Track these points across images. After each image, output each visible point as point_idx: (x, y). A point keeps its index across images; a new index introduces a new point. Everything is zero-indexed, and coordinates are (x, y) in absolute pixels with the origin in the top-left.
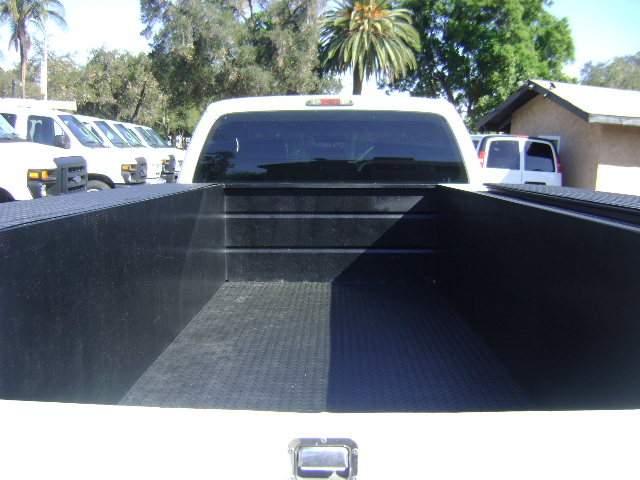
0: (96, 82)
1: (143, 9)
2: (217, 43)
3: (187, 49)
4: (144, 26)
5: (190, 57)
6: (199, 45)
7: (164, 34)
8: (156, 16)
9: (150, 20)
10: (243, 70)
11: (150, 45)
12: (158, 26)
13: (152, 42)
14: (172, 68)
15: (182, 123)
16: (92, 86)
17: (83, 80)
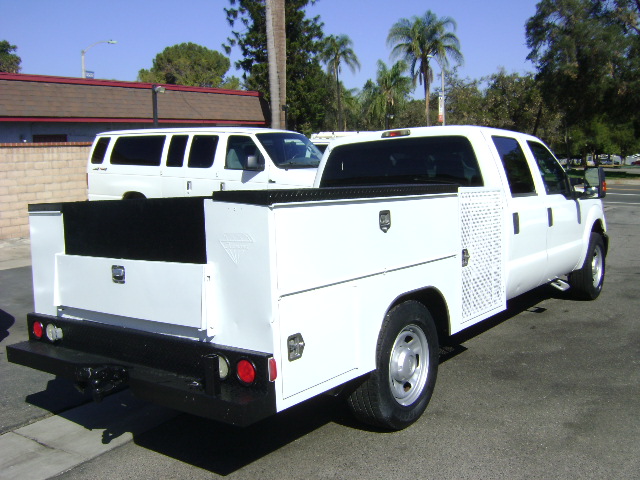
0: (496, 106)
1: (528, 33)
2: (602, 57)
3: (571, 67)
4: (530, 51)
5: (574, 76)
6: (584, 63)
7: (549, 56)
8: (541, 40)
9: (535, 44)
10: (633, 83)
11: (538, 68)
12: (544, 48)
13: (539, 65)
14: (559, 87)
15: (591, 141)
16: (491, 110)
17: (483, 105)
